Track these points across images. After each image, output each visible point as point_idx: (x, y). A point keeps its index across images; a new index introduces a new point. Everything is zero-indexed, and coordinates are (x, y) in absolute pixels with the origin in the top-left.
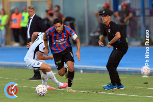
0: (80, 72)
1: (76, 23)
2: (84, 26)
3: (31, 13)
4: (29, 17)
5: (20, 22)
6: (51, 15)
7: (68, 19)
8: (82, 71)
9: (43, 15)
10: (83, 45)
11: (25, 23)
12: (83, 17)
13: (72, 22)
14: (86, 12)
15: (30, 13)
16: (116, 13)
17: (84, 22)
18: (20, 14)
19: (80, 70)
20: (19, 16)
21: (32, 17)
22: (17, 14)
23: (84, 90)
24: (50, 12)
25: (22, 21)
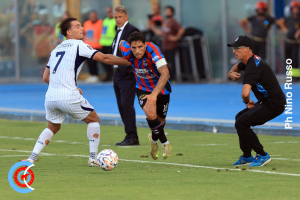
0: (212, 131)
1: (204, 39)
2: (221, 45)
3: (121, 20)
4: (116, 28)
5: (99, 37)
6: (158, 23)
7: (191, 31)
8: (215, 130)
9: (142, 25)
10: (218, 80)
11: (108, 38)
12: (218, 28)
13: (196, 37)
14: (224, 20)
15: (119, 19)
16: (280, 22)
17: (220, 38)
18: (100, 22)
19: (212, 128)
20: (98, 25)
21: (122, 28)
22: (94, 22)
23: (220, 166)
24: (155, 18)
25: (103, 35)
